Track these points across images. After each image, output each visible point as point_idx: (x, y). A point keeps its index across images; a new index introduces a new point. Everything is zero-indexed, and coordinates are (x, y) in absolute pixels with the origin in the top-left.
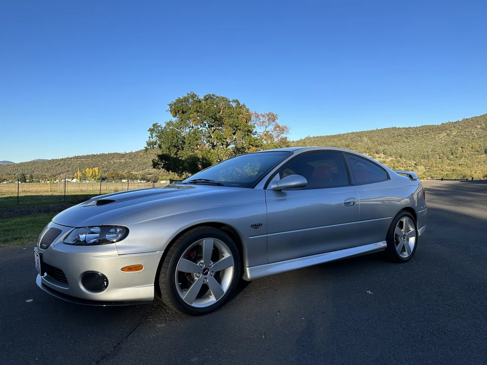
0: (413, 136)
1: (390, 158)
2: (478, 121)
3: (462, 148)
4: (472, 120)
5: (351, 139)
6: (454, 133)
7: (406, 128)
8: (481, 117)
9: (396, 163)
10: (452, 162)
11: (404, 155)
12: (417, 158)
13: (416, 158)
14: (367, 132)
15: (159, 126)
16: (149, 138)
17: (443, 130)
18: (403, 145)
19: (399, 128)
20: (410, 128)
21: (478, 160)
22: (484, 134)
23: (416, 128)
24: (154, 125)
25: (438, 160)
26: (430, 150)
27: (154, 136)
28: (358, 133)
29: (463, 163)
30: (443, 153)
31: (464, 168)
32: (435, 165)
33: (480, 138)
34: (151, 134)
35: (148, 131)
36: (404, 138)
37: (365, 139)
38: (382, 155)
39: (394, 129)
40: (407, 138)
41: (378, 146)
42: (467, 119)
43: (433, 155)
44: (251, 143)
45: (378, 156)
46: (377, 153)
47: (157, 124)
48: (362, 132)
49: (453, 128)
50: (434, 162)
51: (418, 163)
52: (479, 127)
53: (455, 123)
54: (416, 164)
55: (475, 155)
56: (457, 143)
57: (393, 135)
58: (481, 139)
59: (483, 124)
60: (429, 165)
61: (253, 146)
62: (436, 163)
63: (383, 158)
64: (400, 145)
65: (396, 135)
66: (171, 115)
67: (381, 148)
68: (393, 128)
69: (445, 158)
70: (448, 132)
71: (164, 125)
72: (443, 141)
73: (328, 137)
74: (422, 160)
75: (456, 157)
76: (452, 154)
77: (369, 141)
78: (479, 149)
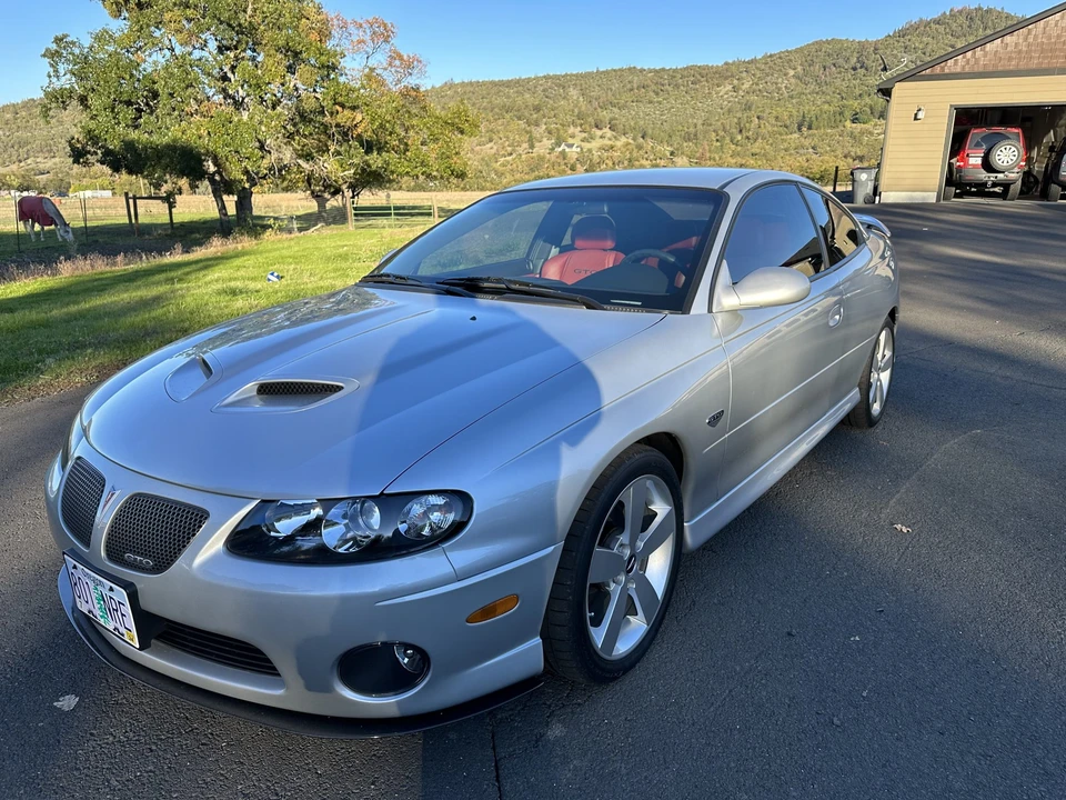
0: (670, 89)
1: (623, 140)
2: (791, 60)
3: (758, 118)
4: (780, 58)
5: (544, 91)
6: (746, 86)
7: (656, 71)
8: (796, 51)
9: (635, 150)
10: (739, 148)
11: (650, 131)
12: (676, 140)
13: (674, 138)
14: (576, 75)
15: (73, 43)
16: (50, 77)
17: (726, 78)
18: (649, 109)
19: (642, 71)
20: (663, 70)
21: (786, 145)
22: (799, 89)
23: (675, 71)
24: (58, 40)
25: (715, 143)
26: (700, 122)
27: (62, 72)
28: (557, 77)
29: (758, 151)
30: (724, 130)
31: (760, 163)
32: (708, 155)
33: (792, 97)
34: (52, 65)
35: (44, 56)
36: (652, 94)
37: (574, 93)
38: (609, 133)
39: (632, 70)
40: (657, 94)
41: (599, 110)
42: (771, 56)
43: (706, 132)
44: (340, 99)
45: (599, 133)
46: (597, 127)
47: (66, 36)
48: (566, 75)
49: (744, 74)
50: (707, 148)
51: (678, 149)
52: (792, 73)
53: (748, 62)
54: (672, 153)
55: (781, 134)
56: (750, 108)
57: (629, 86)
58: (794, 101)
59: (799, 68)
60: (698, 155)
61: (343, 106)
62: (710, 151)
63: (610, 139)
64: (645, 108)
65: (635, 86)
66: (107, 12)
67: (605, 115)
68: (630, 69)
69: (728, 140)
70: (735, 82)
71: (87, 42)
72: (726, 103)
73: (494, 84)
74: (685, 144)
75: (748, 138)
76: (741, 131)
77: (581, 99)
78: (788, 122)
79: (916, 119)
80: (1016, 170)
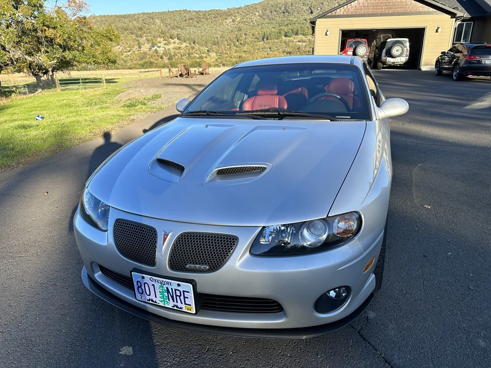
0: (204, 20)
1: (184, 44)
2: (257, 8)
3: (245, 34)
4: (252, 7)
5: (143, 20)
6: (238, 19)
7: (196, 12)
8: (258, 4)
9: (191, 49)
10: (238, 49)
11: (197, 40)
12: (209, 45)
13: (208, 44)
14: (158, 13)
17: (229, 16)
18: (195, 30)
19: (190, 11)
20: (200, 11)
21: (258, 47)
22: (261, 21)
23: (205, 12)
25: (227, 46)
26: (219, 36)
28: (149, 14)
29: (246, 50)
30: (230, 40)
31: (248, 55)
32: (224, 52)
33: (258, 25)
36: (195, 22)
37: (158, 21)
38: (177, 41)
39: (185, 11)
40: (198, 23)
41: (171, 30)
42: (248, 6)
43: (223, 41)
45: (172, 41)
46: (171, 38)
48: (153, 13)
49: (237, 14)
50: (224, 48)
51: (210, 49)
52: (257, 14)
53: (238, 9)
54: (208, 51)
55: (255, 42)
56: (241, 30)
57: (184, 19)
58: (260, 27)
59: (261, 12)
60: (220, 52)
62: (225, 50)
63: (178, 44)
64: (192, 29)
65: (187, 19)
67: (175, 32)
68: (184, 10)
69: (232, 44)
70: (233, 17)
72: (230, 27)
73: (117, 16)
74: (214, 47)
75: (241, 44)
76: (238, 41)
77: (162, 24)
78: (258, 37)
79: (326, 35)
80: (366, 57)
